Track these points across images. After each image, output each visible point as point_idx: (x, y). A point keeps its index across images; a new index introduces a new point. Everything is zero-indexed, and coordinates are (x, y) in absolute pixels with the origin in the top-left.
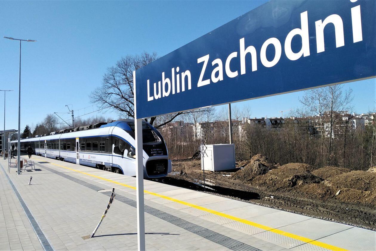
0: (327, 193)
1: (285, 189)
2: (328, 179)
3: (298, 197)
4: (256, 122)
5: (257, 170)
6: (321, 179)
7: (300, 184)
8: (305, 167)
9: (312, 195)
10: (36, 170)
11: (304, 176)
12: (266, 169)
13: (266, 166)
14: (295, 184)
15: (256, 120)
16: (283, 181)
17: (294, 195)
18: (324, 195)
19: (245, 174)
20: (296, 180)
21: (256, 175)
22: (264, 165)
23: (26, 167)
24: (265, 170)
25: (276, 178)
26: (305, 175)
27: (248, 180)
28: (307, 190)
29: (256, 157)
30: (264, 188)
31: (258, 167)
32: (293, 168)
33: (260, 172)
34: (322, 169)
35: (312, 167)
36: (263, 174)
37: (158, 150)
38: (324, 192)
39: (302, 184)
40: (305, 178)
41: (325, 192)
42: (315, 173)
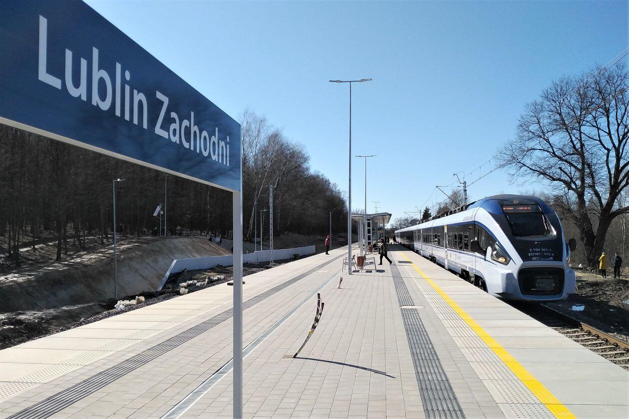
10: (378, 271)
37: (543, 250)
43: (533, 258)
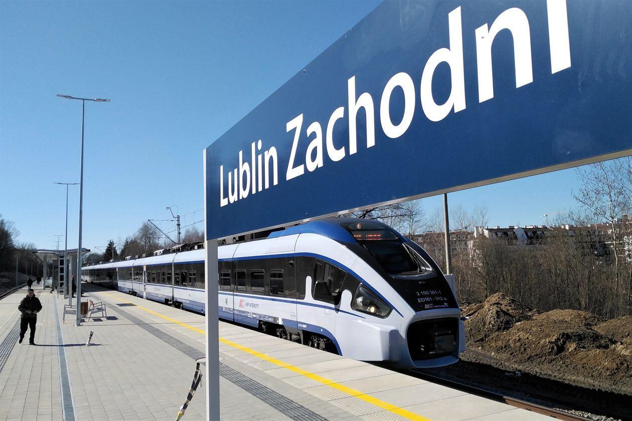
0: (621, 368)
1: (544, 358)
2: (624, 340)
3: (566, 374)
4: (499, 234)
5: (493, 323)
6: (611, 340)
7: (570, 350)
8: (582, 317)
9: (592, 371)
10: (109, 318)
11: (579, 335)
12: (511, 321)
13: (510, 316)
14: (561, 349)
15: (499, 230)
16: (539, 343)
17: (559, 370)
18: (616, 371)
19: (471, 329)
20: (564, 343)
21: (491, 331)
22: (506, 313)
23: (92, 313)
24: (507, 323)
25: (528, 338)
26: (581, 332)
27: (477, 341)
28: (585, 361)
29: (494, 298)
30: (504, 356)
31: (495, 318)
32: (561, 318)
33: (499, 325)
34: (614, 322)
35: (595, 317)
36: (504, 329)
37: (432, 292)
38: (615, 366)
39: (575, 349)
40: (580, 338)
41: (618, 366)
42: (600, 328)
43: (427, 306)
